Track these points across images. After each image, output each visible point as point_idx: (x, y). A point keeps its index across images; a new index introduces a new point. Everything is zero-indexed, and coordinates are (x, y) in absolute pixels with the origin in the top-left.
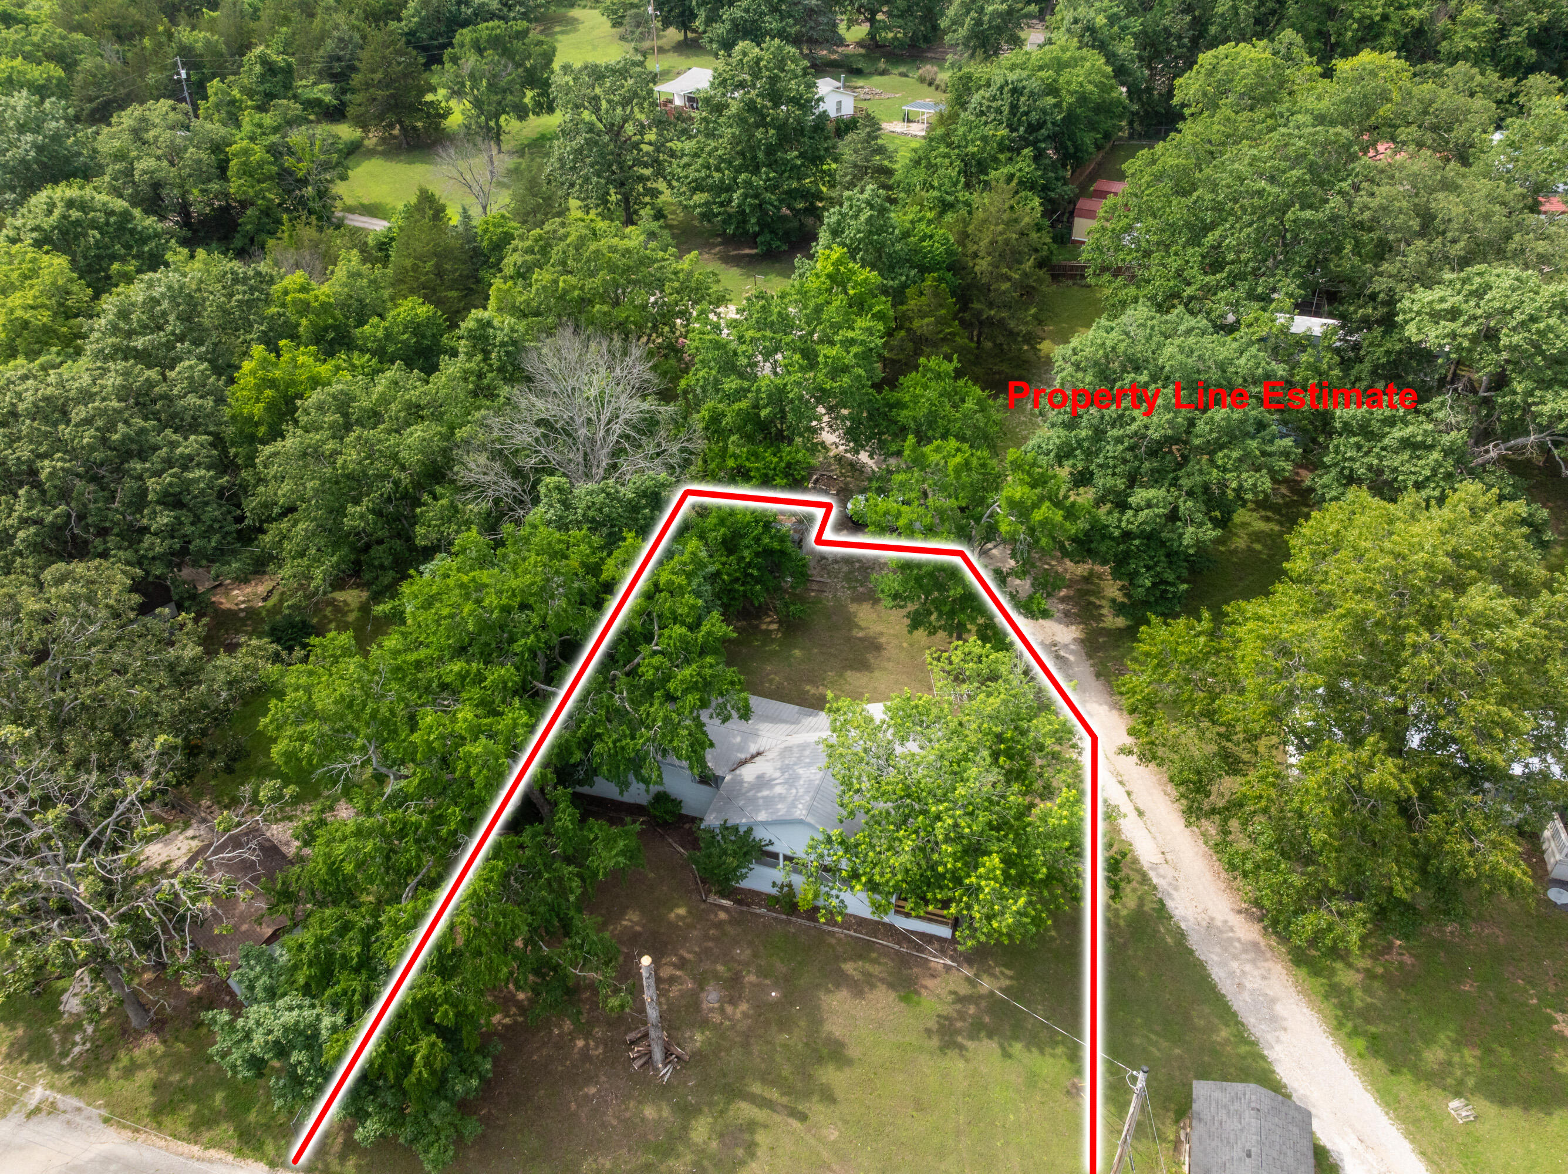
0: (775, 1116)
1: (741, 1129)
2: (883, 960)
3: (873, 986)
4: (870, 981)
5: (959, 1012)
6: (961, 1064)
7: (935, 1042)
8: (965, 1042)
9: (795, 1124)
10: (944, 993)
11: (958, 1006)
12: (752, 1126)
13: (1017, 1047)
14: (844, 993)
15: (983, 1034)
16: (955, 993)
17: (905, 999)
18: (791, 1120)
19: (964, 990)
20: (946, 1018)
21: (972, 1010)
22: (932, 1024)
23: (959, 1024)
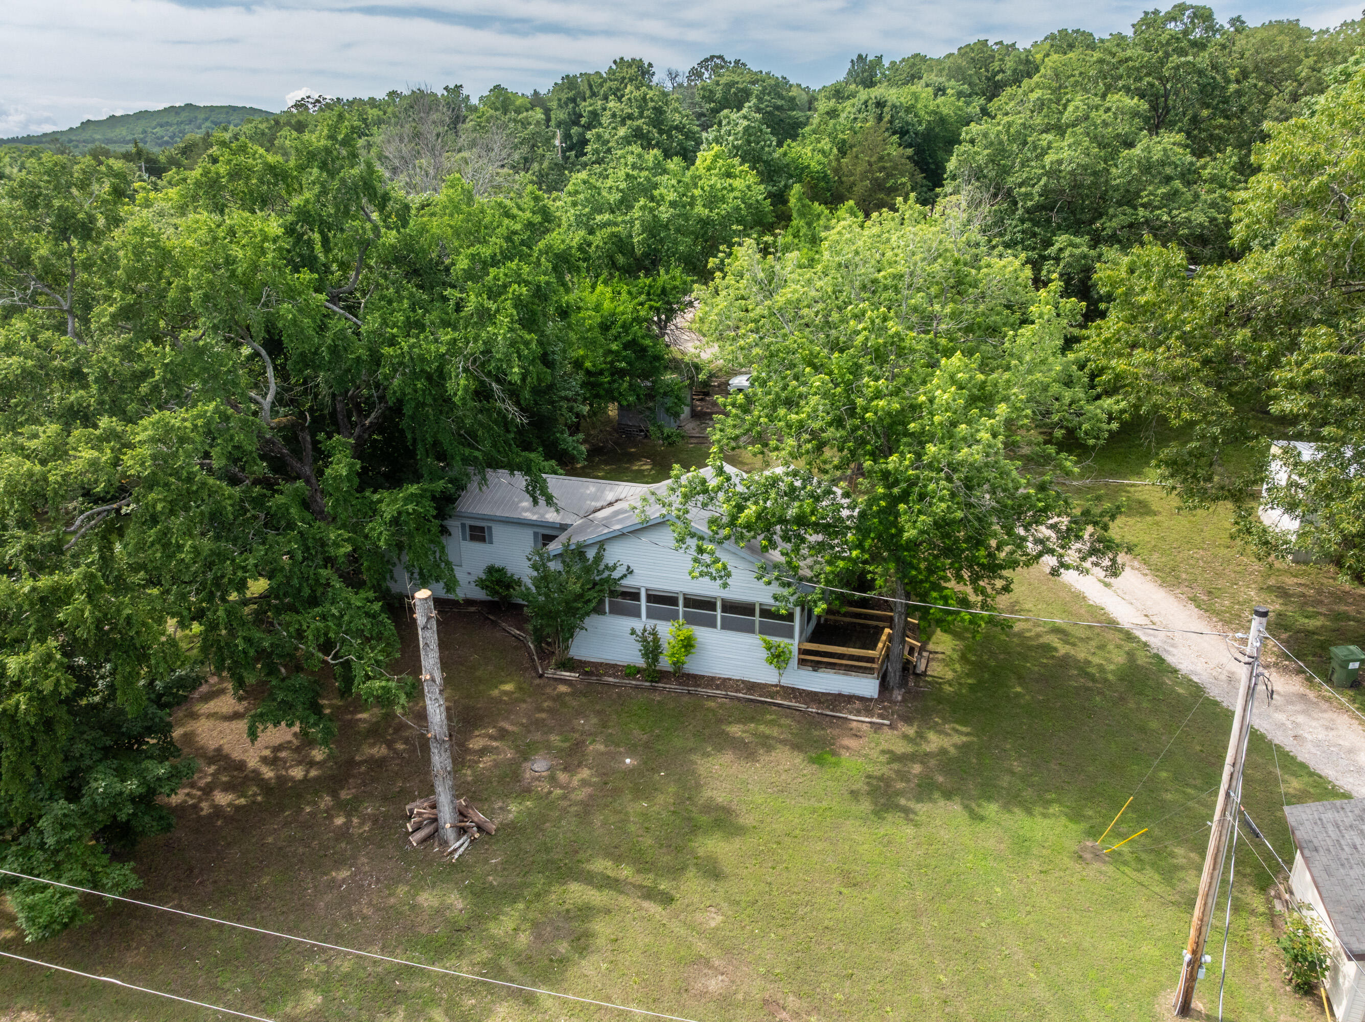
0: (622, 898)
1: (567, 916)
2: (783, 721)
3: (769, 749)
4: (766, 743)
5: (898, 772)
6: (910, 830)
7: (866, 806)
8: (911, 804)
9: (653, 908)
10: (874, 754)
11: (896, 766)
12: (586, 912)
13: (991, 809)
14: (728, 757)
15: (936, 795)
16: (889, 752)
17: (818, 761)
18: (646, 904)
19: (901, 748)
20: (881, 778)
21: (917, 769)
22: (860, 785)
23: (900, 785)
